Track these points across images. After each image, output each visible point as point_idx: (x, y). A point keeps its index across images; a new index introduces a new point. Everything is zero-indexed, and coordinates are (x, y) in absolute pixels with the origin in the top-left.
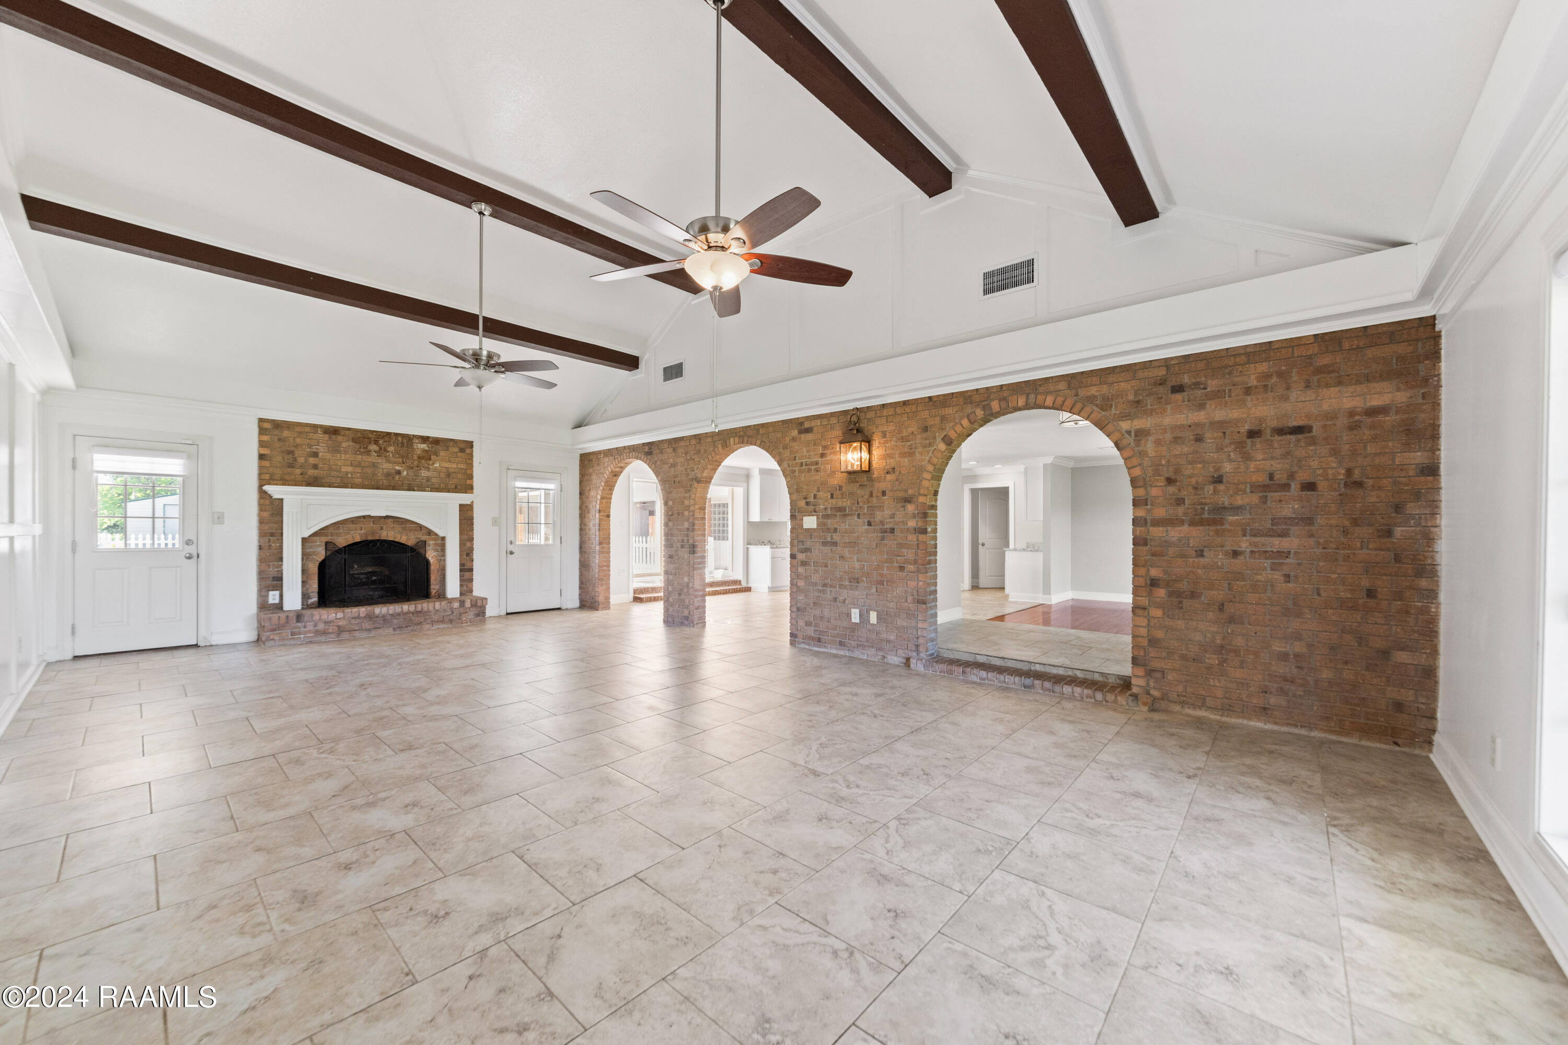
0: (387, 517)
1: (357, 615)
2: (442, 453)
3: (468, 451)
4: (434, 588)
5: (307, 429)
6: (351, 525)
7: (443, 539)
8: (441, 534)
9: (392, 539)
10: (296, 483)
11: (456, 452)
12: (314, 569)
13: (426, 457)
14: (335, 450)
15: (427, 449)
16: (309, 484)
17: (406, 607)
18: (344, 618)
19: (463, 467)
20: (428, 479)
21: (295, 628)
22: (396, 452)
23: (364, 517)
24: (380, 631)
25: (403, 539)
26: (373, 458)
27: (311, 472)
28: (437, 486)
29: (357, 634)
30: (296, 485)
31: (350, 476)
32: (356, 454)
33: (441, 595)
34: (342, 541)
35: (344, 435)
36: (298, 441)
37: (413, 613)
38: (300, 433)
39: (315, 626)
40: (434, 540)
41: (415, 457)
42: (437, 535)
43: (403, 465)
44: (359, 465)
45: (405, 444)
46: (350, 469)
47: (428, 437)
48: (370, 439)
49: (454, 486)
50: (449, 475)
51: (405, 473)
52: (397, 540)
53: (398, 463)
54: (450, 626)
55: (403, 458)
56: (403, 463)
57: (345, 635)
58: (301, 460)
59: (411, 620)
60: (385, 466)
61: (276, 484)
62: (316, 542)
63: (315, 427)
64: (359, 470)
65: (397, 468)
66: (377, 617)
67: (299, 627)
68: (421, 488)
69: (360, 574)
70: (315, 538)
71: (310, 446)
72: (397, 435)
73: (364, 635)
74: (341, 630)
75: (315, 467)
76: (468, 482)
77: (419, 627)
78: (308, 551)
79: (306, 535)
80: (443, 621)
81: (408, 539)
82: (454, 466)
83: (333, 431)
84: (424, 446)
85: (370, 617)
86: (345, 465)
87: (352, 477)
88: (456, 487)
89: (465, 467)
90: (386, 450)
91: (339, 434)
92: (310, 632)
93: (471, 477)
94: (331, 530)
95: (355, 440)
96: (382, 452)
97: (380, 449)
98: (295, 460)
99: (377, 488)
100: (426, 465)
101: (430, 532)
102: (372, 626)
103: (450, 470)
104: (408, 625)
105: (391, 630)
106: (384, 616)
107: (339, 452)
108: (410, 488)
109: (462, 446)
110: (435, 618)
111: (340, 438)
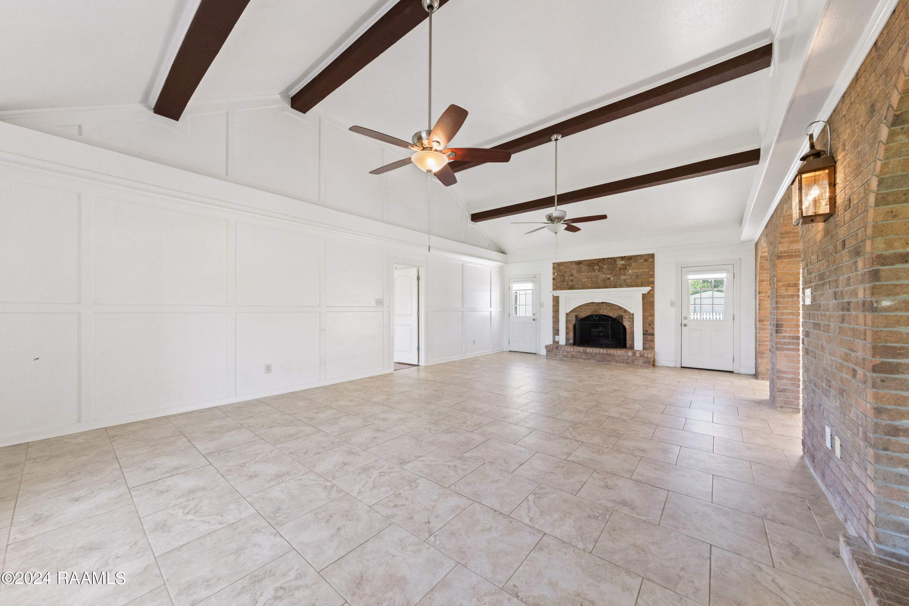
0: (602, 303)
1: (579, 351)
2: (633, 264)
3: (650, 260)
4: (628, 343)
5: (569, 264)
6: (586, 307)
7: (633, 314)
8: (632, 312)
9: (605, 314)
10: (565, 289)
11: (642, 262)
12: (571, 327)
13: (624, 268)
14: (580, 271)
15: (624, 263)
16: (570, 289)
17: (602, 351)
18: (574, 351)
19: (647, 271)
20: (625, 281)
21: (556, 352)
22: (608, 268)
23: (592, 303)
24: (590, 361)
25: (611, 315)
26: (596, 273)
27: (570, 283)
28: (630, 284)
29: (579, 360)
30: (565, 290)
31: (586, 283)
32: (589, 272)
33: (632, 348)
34: (583, 315)
35: (583, 264)
36: (566, 270)
37: (606, 355)
38: (566, 266)
39: (563, 353)
40: (628, 315)
41: (618, 269)
42: (629, 312)
43: (611, 274)
44: (590, 277)
45: (612, 263)
46: (586, 280)
47: (625, 257)
48: (595, 263)
49: (641, 283)
50: (637, 277)
51: (612, 279)
52: (608, 315)
53: (609, 274)
54: (627, 366)
55: (611, 270)
56: (611, 273)
57: (574, 360)
58: (567, 278)
59: (605, 358)
60: (602, 276)
61: (558, 290)
62: (572, 315)
63: (572, 262)
64: (590, 280)
65: (608, 276)
66: (588, 353)
67: (557, 352)
68: (621, 286)
69: (595, 332)
70: (572, 313)
71: (570, 271)
72: (608, 259)
73: (583, 361)
74: (573, 357)
75: (572, 281)
76: (651, 279)
77: (609, 363)
78: (569, 319)
79: (568, 312)
80: (623, 362)
81: (613, 314)
82: (641, 271)
83: (579, 263)
84: (623, 262)
85: (585, 353)
86: (584, 278)
87: (587, 284)
88: (642, 283)
89: (648, 271)
90: (603, 268)
91: (581, 264)
92: (561, 355)
93: (653, 276)
94: (578, 310)
95: (588, 266)
96: (600, 269)
97: (600, 268)
98: (565, 279)
99: (598, 288)
100: (624, 273)
101: (625, 311)
102: (586, 358)
103: (638, 274)
104: (604, 361)
105: (595, 361)
106: (591, 353)
107: (581, 272)
108: (615, 287)
109: (646, 258)
110: (618, 359)
111: (582, 265)
